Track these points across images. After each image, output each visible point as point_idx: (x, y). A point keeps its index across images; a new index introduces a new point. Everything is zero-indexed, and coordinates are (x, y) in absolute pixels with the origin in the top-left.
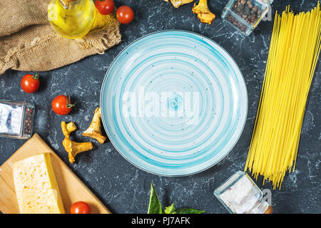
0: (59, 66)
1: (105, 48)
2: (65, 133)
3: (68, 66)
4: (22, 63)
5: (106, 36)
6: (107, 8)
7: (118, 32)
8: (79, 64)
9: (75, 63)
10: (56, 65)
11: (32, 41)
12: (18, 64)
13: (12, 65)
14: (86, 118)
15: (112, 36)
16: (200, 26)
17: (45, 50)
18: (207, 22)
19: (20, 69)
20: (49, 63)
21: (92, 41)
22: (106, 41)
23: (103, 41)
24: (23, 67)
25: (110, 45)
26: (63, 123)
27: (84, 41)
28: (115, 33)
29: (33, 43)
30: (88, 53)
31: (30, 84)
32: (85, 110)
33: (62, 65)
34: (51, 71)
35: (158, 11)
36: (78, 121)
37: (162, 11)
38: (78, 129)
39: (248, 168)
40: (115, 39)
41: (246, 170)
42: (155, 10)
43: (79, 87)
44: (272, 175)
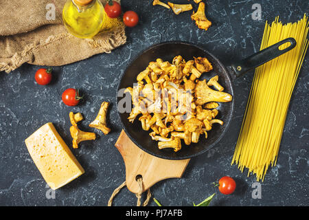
0: (69, 63)
1: (112, 48)
2: (73, 122)
3: (78, 62)
4: (37, 57)
5: (113, 37)
6: (115, 12)
7: (124, 34)
8: (88, 61)
9: (84, 60)
10: (67, 61)
11: (47, 38)
12: (33, 59)
13: (28, 59)
14: (92, 110)
15: (118, 38)
16: (197, 32)
17: (58, 47)
18: (203, 28)
19: (34, 63)
20: (61, 59)
21: (100, 41)
22: (113, 42)
23: (110, 41)
24: (39, 62)
25: (116, 46)
26: (71, 114)
27: (93, 40)
28: (121, 35)
29: (47, 41)
30: (96, 51)
31: (43, 77)
32: (92, 103)
33: (73, 61)
34: (63, 66)
35: (160, 17)
36: (85, 112)
37: (164, 17)
38: (84, 119)
39: (235, 161)
40: (121, 40)
41: (233, 162)
42: (158, 16)
43: (87, 82)
44: (256, 168)
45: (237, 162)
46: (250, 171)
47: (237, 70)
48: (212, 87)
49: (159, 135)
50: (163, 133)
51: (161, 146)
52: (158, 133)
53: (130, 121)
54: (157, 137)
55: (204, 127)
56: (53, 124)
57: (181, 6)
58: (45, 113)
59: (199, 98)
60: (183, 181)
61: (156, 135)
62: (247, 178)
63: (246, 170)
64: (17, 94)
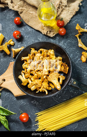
0: (29, 25)
1: (46, 34)
2: (9, 42)
3: (33, 28)
4: (23, 13)
5: (50, 31)
6: (61, 24)
7: (55, 34)
8: (35, 31)
10: (29, 24)
11: (32, 11)
13: (19, 11)
15: (52, 33)
16: (79, 59)
18: (82, 60)
19: (20, 14)
20: (28, 21)
21: (45, 28)
22: (48, 32)
24: (21, 15)
25: (48, 35)
26: (12, 40)
27: (44, 26)
30: (40, 30)
31: (17, 20)
32: (21, 44)
33: (31, 26)
34: (27, 24)
36: (16, 44)
37: (74, 43)
38: (13, 46)
39: (38, 114)
40: (52, 35)
41: (36, 114)
42: (73, 41)
43: (28, 37)
44: (41, 126)
45: (38, 115)
46: (38, 124)
47: (73, 83)
48: (59, 79)
49: (25, 74)
50: (26, 75)
51: (20, 77)
52: (25, 73)
53: (22, 59)
54: (23, 74)
55: (40, 88)
56: (4, 38)
57: (83, 45)
58: (6, 32)
59: (50, 76)
60: (15, 99)
61: (24, 73)
62: (34, 125)
63: (37, 122)
64: (7, 19)
